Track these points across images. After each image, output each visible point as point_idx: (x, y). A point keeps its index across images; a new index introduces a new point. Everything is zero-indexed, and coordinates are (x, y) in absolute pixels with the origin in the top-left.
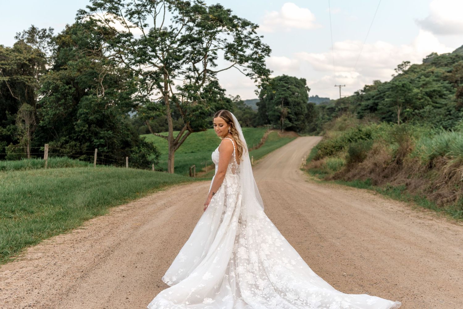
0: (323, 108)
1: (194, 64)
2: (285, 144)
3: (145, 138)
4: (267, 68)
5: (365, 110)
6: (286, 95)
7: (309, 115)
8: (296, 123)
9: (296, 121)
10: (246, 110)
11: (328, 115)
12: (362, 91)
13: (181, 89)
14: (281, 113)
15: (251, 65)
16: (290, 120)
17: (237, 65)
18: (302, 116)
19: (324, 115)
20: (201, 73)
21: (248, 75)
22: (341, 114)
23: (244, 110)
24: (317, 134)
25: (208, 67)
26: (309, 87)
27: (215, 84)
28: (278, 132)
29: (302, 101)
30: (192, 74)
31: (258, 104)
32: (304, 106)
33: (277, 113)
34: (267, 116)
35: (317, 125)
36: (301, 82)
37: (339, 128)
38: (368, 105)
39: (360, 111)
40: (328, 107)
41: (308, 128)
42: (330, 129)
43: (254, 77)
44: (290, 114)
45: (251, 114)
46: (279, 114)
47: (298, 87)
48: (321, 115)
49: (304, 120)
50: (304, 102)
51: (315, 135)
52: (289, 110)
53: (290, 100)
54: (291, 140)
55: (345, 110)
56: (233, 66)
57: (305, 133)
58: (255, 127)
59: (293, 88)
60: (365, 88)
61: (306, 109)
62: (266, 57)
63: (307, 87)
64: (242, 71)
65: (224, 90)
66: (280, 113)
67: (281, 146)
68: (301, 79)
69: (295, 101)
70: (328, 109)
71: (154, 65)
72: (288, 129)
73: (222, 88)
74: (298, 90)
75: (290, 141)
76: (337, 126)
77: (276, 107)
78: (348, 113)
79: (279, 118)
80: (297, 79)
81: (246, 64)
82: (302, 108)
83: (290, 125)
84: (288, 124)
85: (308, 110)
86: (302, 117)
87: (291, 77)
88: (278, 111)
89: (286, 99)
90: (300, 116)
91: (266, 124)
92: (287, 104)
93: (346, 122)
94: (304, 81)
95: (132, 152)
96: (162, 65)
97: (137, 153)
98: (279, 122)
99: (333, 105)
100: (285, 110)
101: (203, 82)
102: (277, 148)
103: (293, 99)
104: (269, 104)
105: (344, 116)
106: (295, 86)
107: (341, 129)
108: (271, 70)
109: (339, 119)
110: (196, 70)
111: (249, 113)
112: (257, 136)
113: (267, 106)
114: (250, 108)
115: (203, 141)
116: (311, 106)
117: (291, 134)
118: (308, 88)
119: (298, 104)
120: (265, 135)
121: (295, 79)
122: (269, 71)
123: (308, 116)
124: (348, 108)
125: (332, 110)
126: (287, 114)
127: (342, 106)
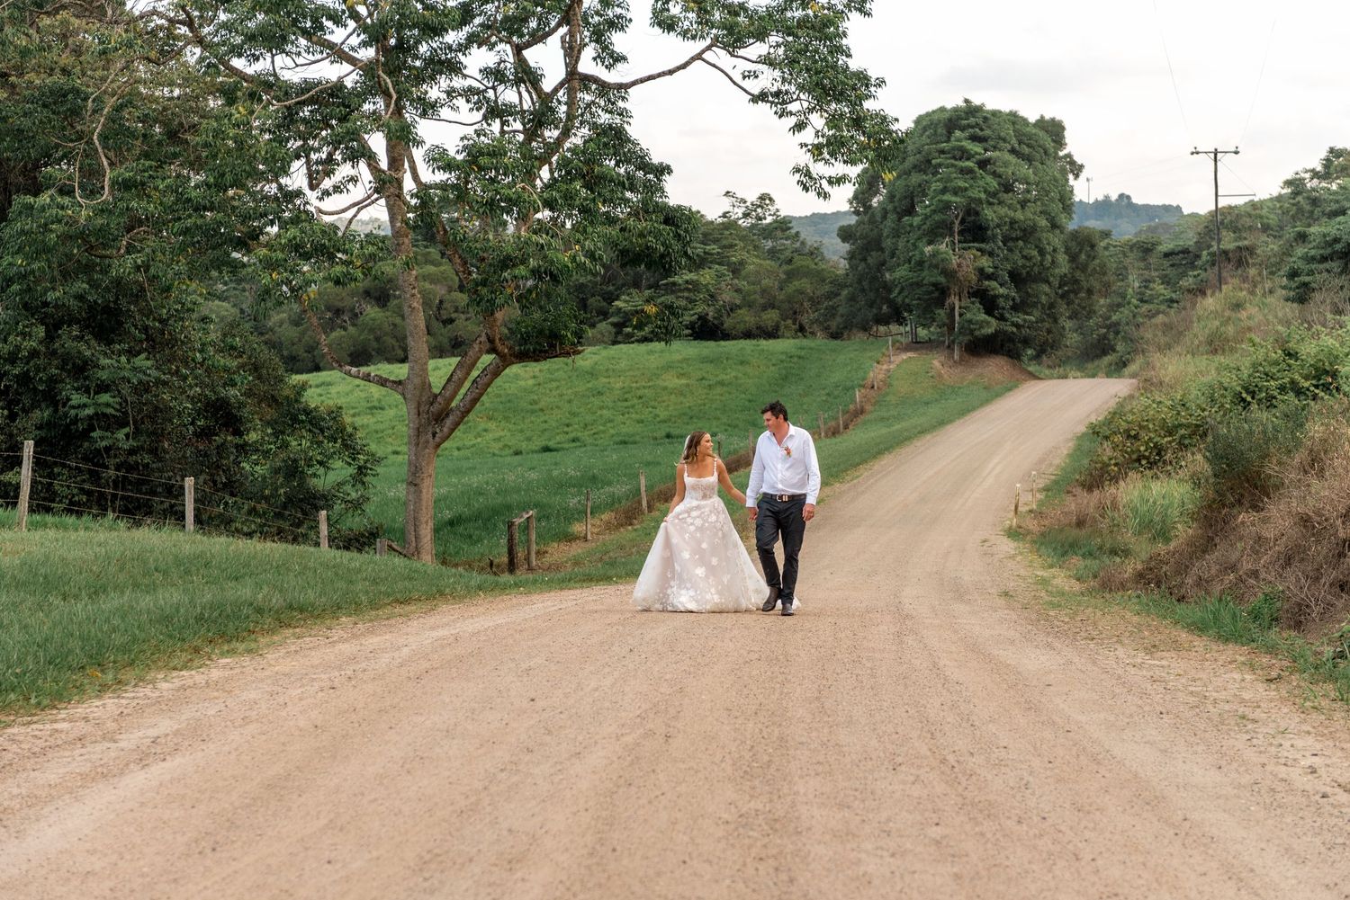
0: (1145, 249)
1: (518, 50)
2: (964, 412)
3: (304, 386)
4: (854, 65)
5: (1324, 259)
6: (974, 193)
7: (1077, 281)
8: (1019, 318)
9: (1015, 308)
10: (799, 261)
11: (1166, 281)
12: (1315, 174)
13: (449, 166)
14: (950, 274)
15: (781, 51)
16: (990, 305)
17: (720, 56)
18: (1046, 288)
19: (1147, 283)
20: (556, 90)
21: (761, 97)
22: (1221, 281)
23: (790, 261)
24: (1118, 368)
25: (587, 65)
26: (1078, 159)
27: (614, 139)
28: (936, 361)
29: (1043, 222)
30: (509, 95)
31: (846, 234)
32: (1055, 240)
33: (930, 277)
34: (888, 288)
35: (1115, 327)
36: (1042, 134)
37: (1210, 343)
38: (1337, 240)
39: (1301, 265)
40: (1166, 247)
41: (1073, 339)
42: (1169, 346)
43: (794, 107)
44: (990, 277)
45: (819, 277)
46: (942, 279)
47: (1029, 159)
48: (1134, 282)
49: (1052, 306)
50: (1055, 226)
51: (1109, 375)
52: (985, 262)
53: (990, 214)
54: (993, 393)
55: (1239, 259)
56: (699, 57)
57: (1063, 362)
58: (835, 336)
59: (1006, 164)
60: (1328, 163)
61: (1062, 258)
62: (855, 16)
63: (1069, 156)
64: (738, 79)
65: (663, 170)
66: (945, 272)
67: (942, 423)
68: (1041, 123)
69: (1013, 222)
70: (1167, 255)
71: (338, 54)
72: (981, 347)
73: (656, 159)
74: (1025, 170)
75: (987, 402)
76: (1200, 331)
77: (928, 249)
78: (1252, 272)
79: (940, 294)
80: (1025, 120)
81: (757, 49)
82: (1042, 252)
83: (991, 326)
84: (982, 324)
85: (1073, 258)
86: (1044, 292)
87: (995, 113)
88: (937, 264)
89: (971, 211)
90: (1032, 288)
91: (883, 320)
92: (974, 231)
93: (1243, 315)
94: (1054, 130)
95: (243, 449)
96: (369, 53)
97: (266, 453)
98: (941, 313)
99: (1189, 240)
100: (966, 261)
101: (566, 133)
102: (923, 432)
103: (1003, 211)
104: (896, 234)
105: (1232, 288)
106: (1013, 151)
107: (1215, 345)
108: (873, 74)
109: (1210, 302)
110: (527, 76)
111: (807, 273)
112: (837, 376)
113: (887, 243)
114: (814, 253)
115: (596, 401)
116: (1083, 244)
117: (994, 368)
118: (1072, 163)
119: (1028, 233)
120: (876, 373)
121: (1014, 118)
122: (862, 78)
123: (1070, 289)
124: (1250, 250)
125: (1183, 258)
126: (974, 278)
127: (1228, 242)
